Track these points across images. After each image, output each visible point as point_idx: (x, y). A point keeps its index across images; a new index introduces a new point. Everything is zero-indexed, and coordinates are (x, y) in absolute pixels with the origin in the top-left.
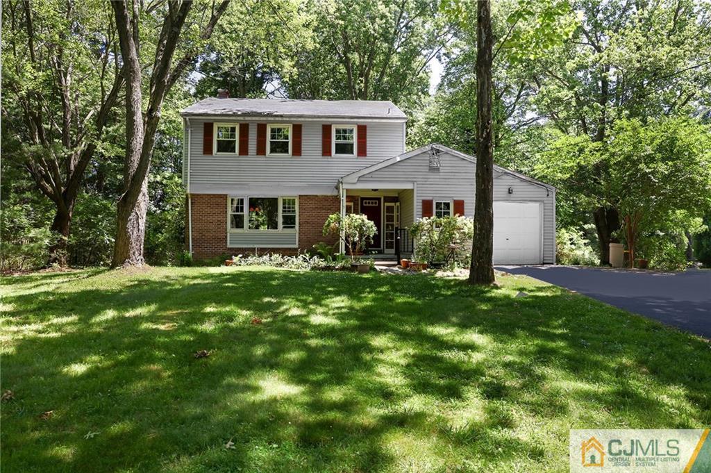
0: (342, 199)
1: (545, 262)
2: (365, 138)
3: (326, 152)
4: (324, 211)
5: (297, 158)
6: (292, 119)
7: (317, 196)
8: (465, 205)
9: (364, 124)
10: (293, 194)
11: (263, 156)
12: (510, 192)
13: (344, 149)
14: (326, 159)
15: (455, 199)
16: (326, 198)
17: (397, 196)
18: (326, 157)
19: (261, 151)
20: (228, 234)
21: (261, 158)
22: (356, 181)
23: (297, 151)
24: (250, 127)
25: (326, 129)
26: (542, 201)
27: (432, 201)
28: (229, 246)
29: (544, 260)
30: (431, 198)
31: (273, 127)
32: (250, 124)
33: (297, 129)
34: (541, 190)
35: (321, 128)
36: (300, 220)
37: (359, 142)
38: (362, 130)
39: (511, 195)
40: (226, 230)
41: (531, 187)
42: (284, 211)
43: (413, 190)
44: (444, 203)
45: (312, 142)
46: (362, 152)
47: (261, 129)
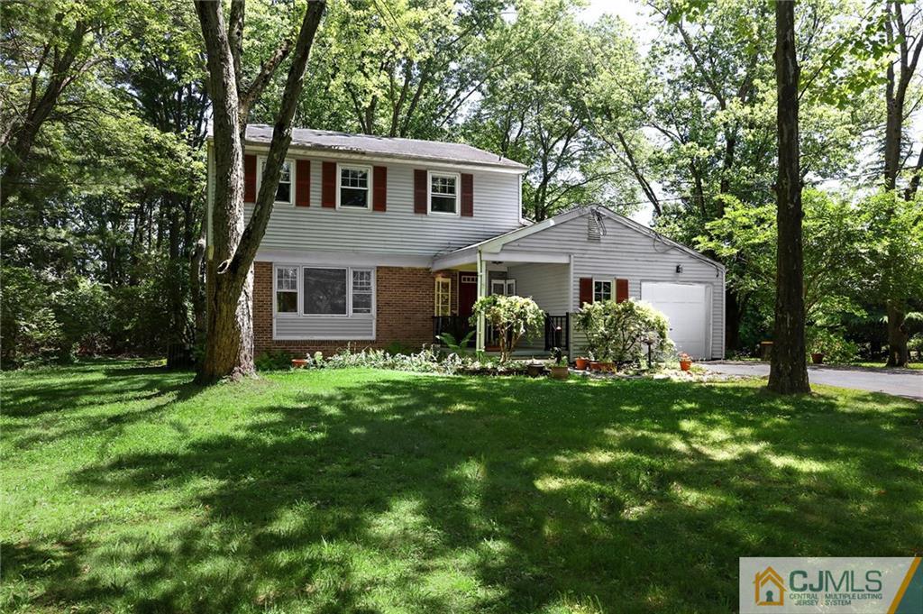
0: (479, 274)
1: (714, 357)
2: (471, 191)
3: (420, 208)
4: (411, 289)
5: (379, 215)
6: (375, 159)
7: (402, 268)
8: (629, 285)
9: (470, 173)
10: (370, 264)
11: (332, 210)
12: (678, 270)
13: (442, 205)
14: (419, 217)
15: (618, 277)
16: (413, 271)
17: (506, 270)
18: (420, 215)
19: (328, 201)
20: (274, 321)
21: (328, 212)
22: (498, 250)
23: (380, 205)
24: (312, 166)
25: (420, 176)
26: (711, 283)
27: (591, 280)
28: (276, 337)
29: (713, 355)
30: (590, 276)
31: (345, 168)
32: (312, 162)
33: (381, 173)
34: (711, 269)
35: (412, 173)
36: (378, 301)
37: (463, 198)
38: (467, 180)
39: (680, 275)
40: (271, 315)
41: (700, 265)
42: (354, 288)
43: (569, 264)
44: (605, 283)
45: (400, 193)
46: (468, 210)
47: (329, 169)
